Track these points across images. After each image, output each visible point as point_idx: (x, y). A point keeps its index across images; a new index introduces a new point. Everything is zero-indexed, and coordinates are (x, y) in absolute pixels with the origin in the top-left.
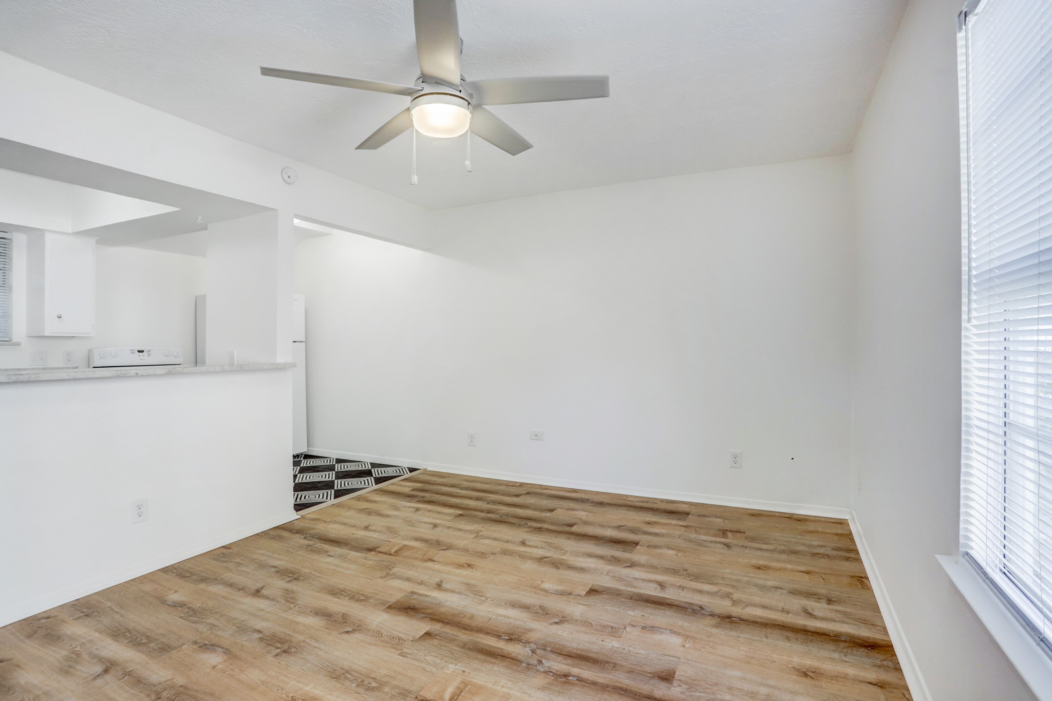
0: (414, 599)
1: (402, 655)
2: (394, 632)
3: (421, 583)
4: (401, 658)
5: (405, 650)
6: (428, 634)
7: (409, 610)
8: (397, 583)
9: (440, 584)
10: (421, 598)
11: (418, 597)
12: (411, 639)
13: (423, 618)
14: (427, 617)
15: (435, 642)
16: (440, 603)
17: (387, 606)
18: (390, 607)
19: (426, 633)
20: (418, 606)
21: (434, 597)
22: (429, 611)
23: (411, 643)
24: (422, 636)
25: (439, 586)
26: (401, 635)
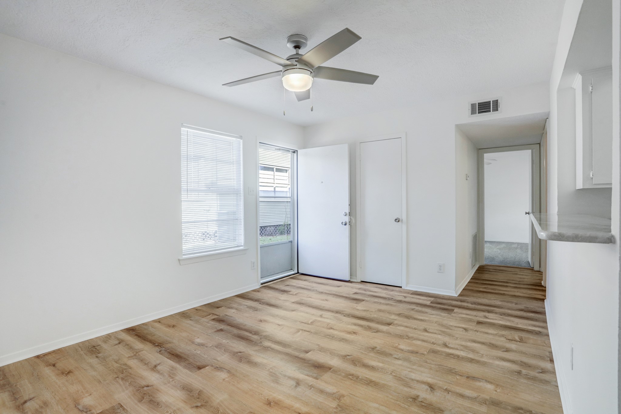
0: (316, 373)
1: (319, 345)
2: (324, 354)
3: (311, 387)
4: (319, 344)
5: (318, 346)
6: (307, 352)
7: (318, 366)
8: (330, 389)
9: (297, 385)
10: (311, 374)
11: (313, 375)
12: (315, 351)
13: (309, 360)
14: (307, 361)
15: (303, 349)
16: (299, 369)
17: (332, 369)
18: (330, 369)
19: (308, 353)
20: (313, 368)
21: (302, 374)
22: (306, 365)
23: (315, 349)
24: (310, 351)
25: (298, 383)
26: (320, 353)
